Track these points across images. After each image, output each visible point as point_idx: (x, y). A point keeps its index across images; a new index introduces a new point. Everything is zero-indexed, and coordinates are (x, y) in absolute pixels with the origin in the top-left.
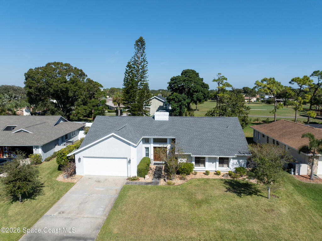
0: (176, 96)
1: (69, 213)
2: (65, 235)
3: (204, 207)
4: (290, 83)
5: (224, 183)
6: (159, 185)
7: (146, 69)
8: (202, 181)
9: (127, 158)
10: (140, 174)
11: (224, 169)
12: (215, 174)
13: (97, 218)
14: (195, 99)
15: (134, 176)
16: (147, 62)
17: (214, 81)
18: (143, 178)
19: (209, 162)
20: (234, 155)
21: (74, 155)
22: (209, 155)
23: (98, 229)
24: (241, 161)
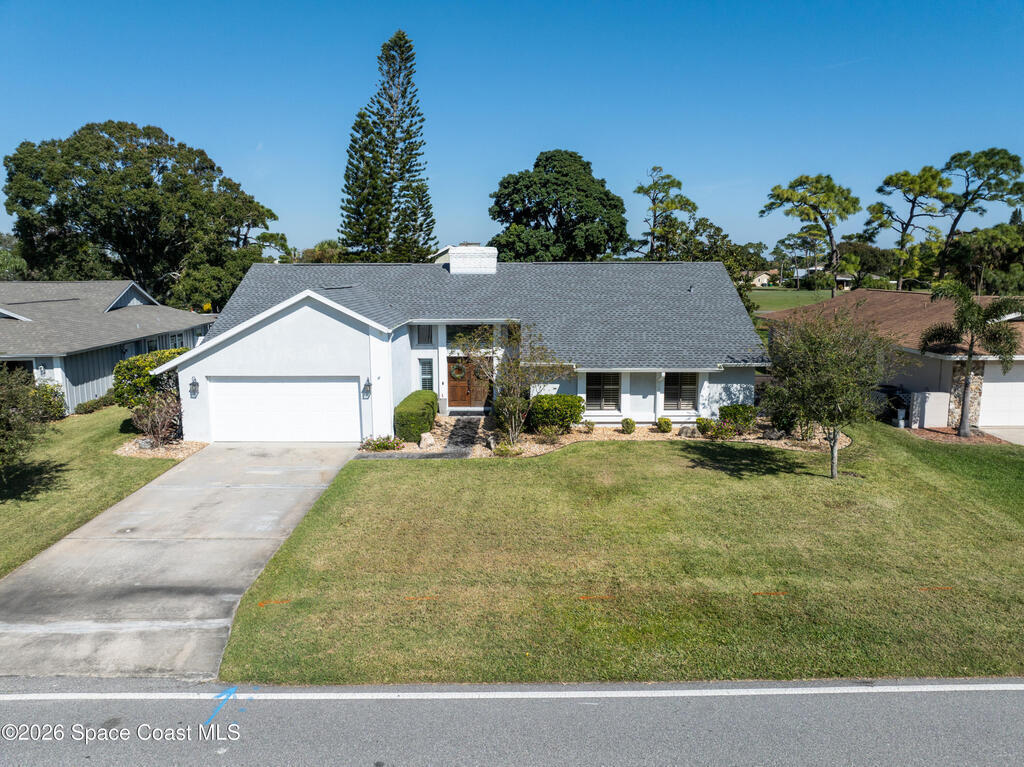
0: (518, 236)
1: (154, 531)
2: (137, 584)
3: (624, 502)
4: (880, 190)
5: (682, 450)
6: (469, 457)
7: (418, 139)
8: (611, 447)
9: (356, 379)
10: (404, 429)
11: (682, 416)
12: (652, 430)
13: (253, 539)
14: (581, 243)
15: (385, 436)
16: (420, 118)
17: (639, 192)
18: (415, 445)
19: (633, 392)
20: (715, 366)
21: (174, 370)
22: (633, 366)
23: (258, 565)
24: (735, 387)
